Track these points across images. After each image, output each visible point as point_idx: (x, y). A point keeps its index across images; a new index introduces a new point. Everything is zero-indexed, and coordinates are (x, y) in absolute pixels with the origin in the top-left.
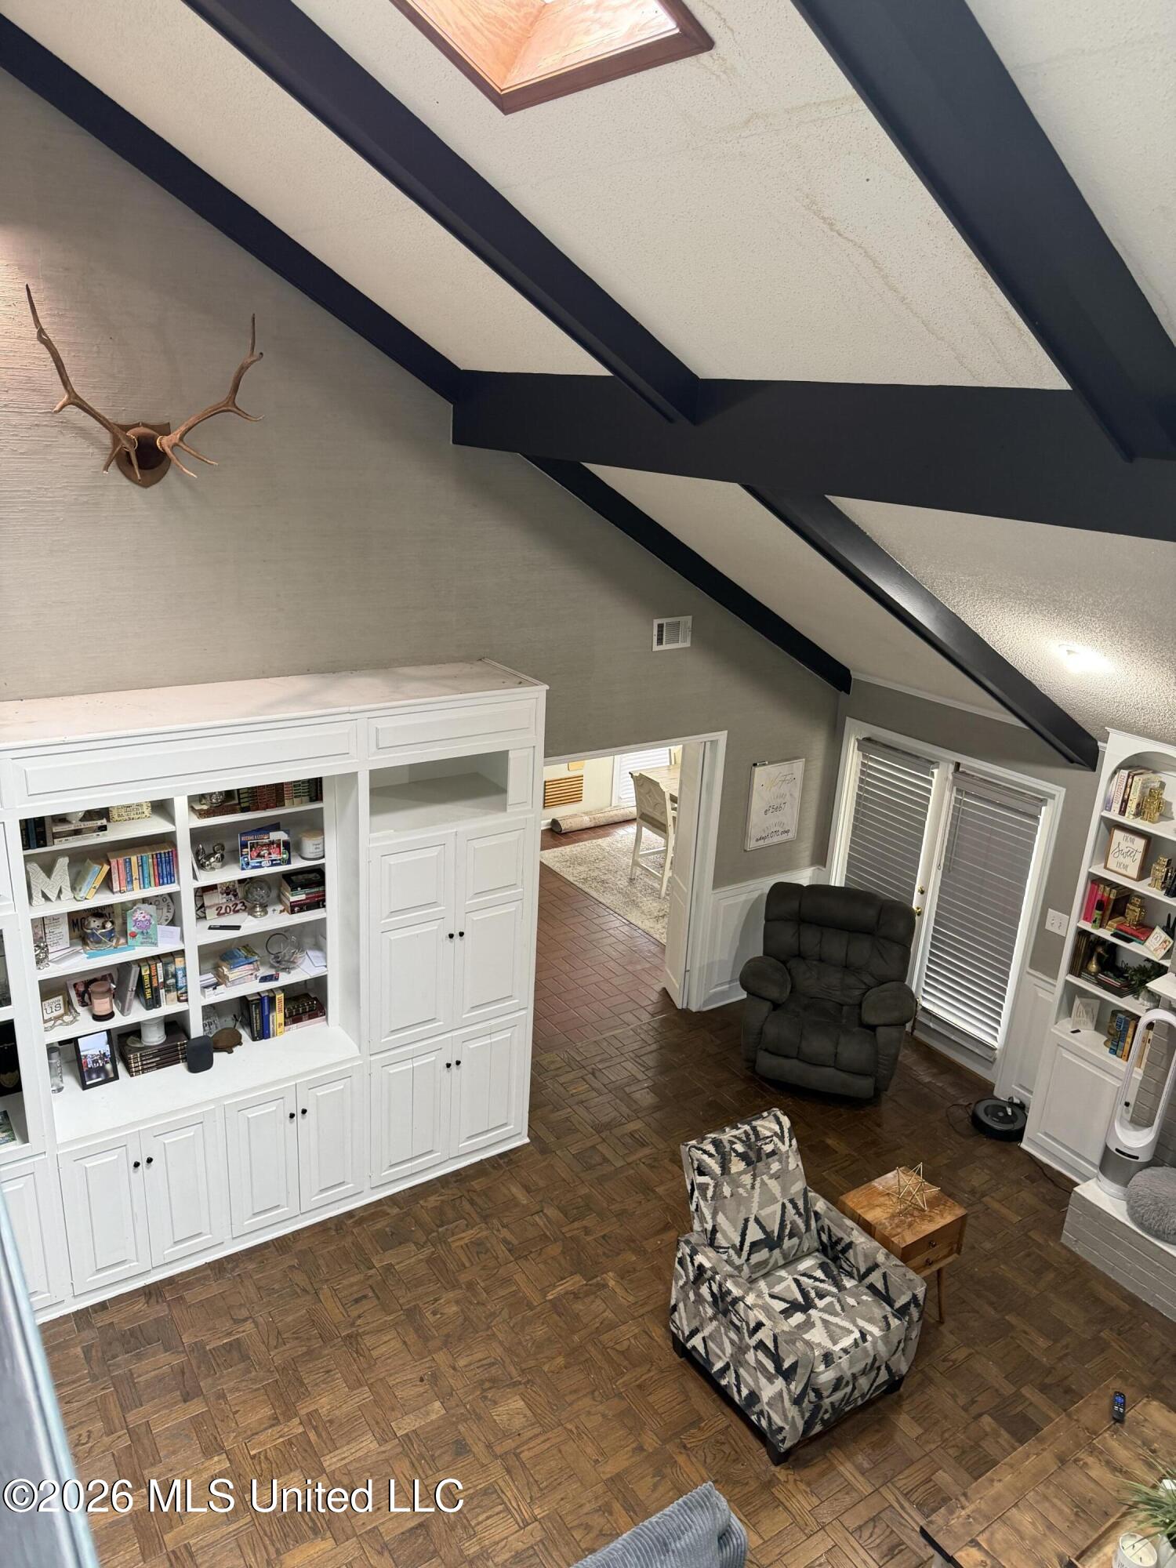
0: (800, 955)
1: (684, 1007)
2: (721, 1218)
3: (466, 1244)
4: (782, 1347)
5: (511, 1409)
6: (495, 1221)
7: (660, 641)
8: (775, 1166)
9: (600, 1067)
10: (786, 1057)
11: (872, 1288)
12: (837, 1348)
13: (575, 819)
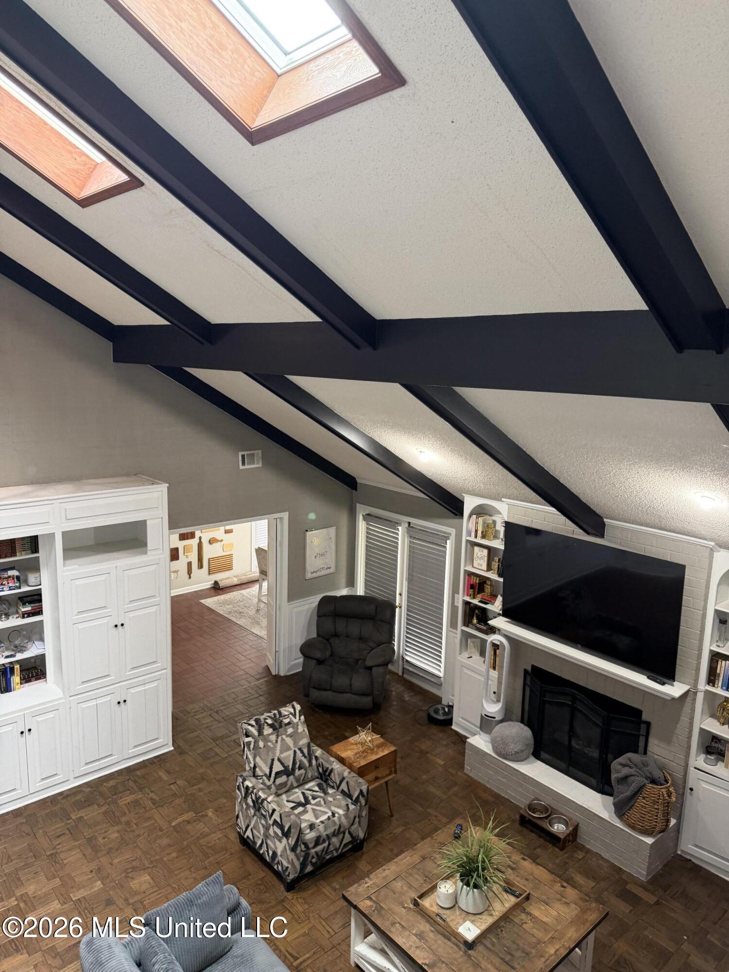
0: (336, 635)
1: (277, 673)
2: (258, 759)
3: (128, 803)
4: (284, 819)
5: (142, 881)
6: (147, 790)
7: (243, 464)
8: (290, 730)
9: (222, 708)
10: (325, 690)
11: (343, 792)
12: (318, 821)
13: (228, 580)
